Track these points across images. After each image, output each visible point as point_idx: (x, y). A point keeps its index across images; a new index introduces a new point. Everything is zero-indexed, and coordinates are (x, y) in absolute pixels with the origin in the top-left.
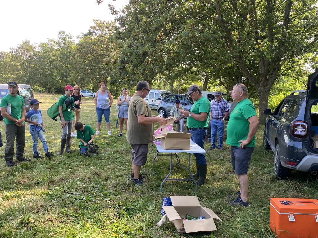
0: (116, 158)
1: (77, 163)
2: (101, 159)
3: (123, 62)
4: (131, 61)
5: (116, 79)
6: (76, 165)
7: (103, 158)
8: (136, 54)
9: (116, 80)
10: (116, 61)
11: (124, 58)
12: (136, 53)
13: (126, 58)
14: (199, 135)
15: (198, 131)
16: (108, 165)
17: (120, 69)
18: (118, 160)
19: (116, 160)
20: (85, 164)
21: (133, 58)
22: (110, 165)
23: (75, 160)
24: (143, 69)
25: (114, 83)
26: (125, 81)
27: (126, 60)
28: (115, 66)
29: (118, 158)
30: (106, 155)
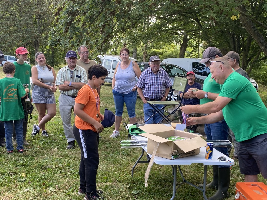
3: (72, 14)
4: (83, 11)
5: (60, 39)
9: (59, 41)
10: (59, 11)
11: (72, 7)
17: (66, 23)
24: (102, 24)
25: (56, 45)
26: (73, 41)
27: (75, 9)
28: (58, 19)
30: (52, 161)
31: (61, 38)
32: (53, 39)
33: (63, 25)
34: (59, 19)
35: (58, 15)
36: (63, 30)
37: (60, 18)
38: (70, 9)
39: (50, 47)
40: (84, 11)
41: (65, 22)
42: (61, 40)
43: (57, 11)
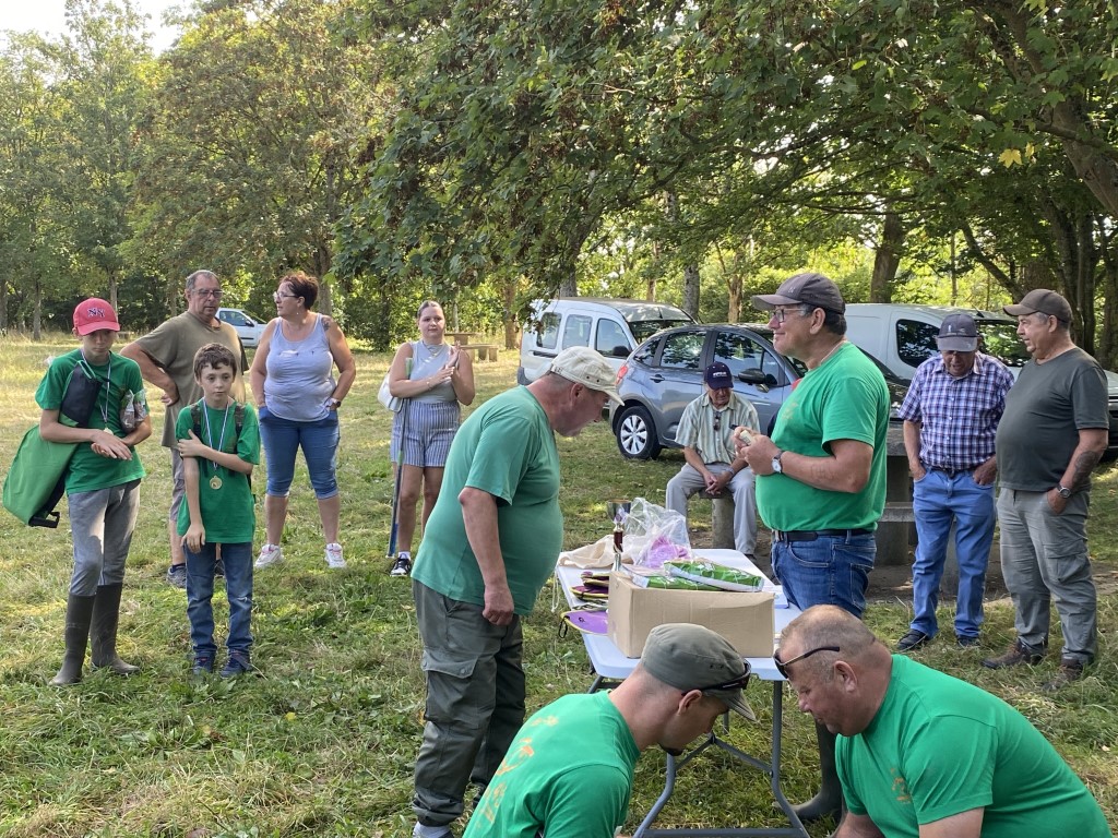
0: (365, 704)
1: (148, 736)
2: (282, 708)
3: (411, 153)
4: (456, 147)
5: (371, 247)
6: (141, 746)
7: (294, 705)
8: (483, 105)
9: (369, 254)
10: (371, 147)
11: (415, 132)
12: (482, 101)
13: (429, 129)
14: (829, 569)
15: (824, 546)
16: (321, 747)
17: (392, 189)
18: (374, 714)
19: (363, 712)
20: (194, 740)
21: (466, 126)
22: (333, 743)
23: (134, 719)
26: (419, 257)
27: (424, 140)
28: (368, 175)
29: (379, 703)
30: (313, 685)
31: (376, 244)
32: (349, 249)
33: (381, 197)
34: (372, 175)
35: (368, 161)
36: (384, 217)
37: (376, 171)
38: (408, 141)
39: (338, 278)
40: (459, 147)
41: (390, 187)
42: (378, 251)
43: (365, 148)
